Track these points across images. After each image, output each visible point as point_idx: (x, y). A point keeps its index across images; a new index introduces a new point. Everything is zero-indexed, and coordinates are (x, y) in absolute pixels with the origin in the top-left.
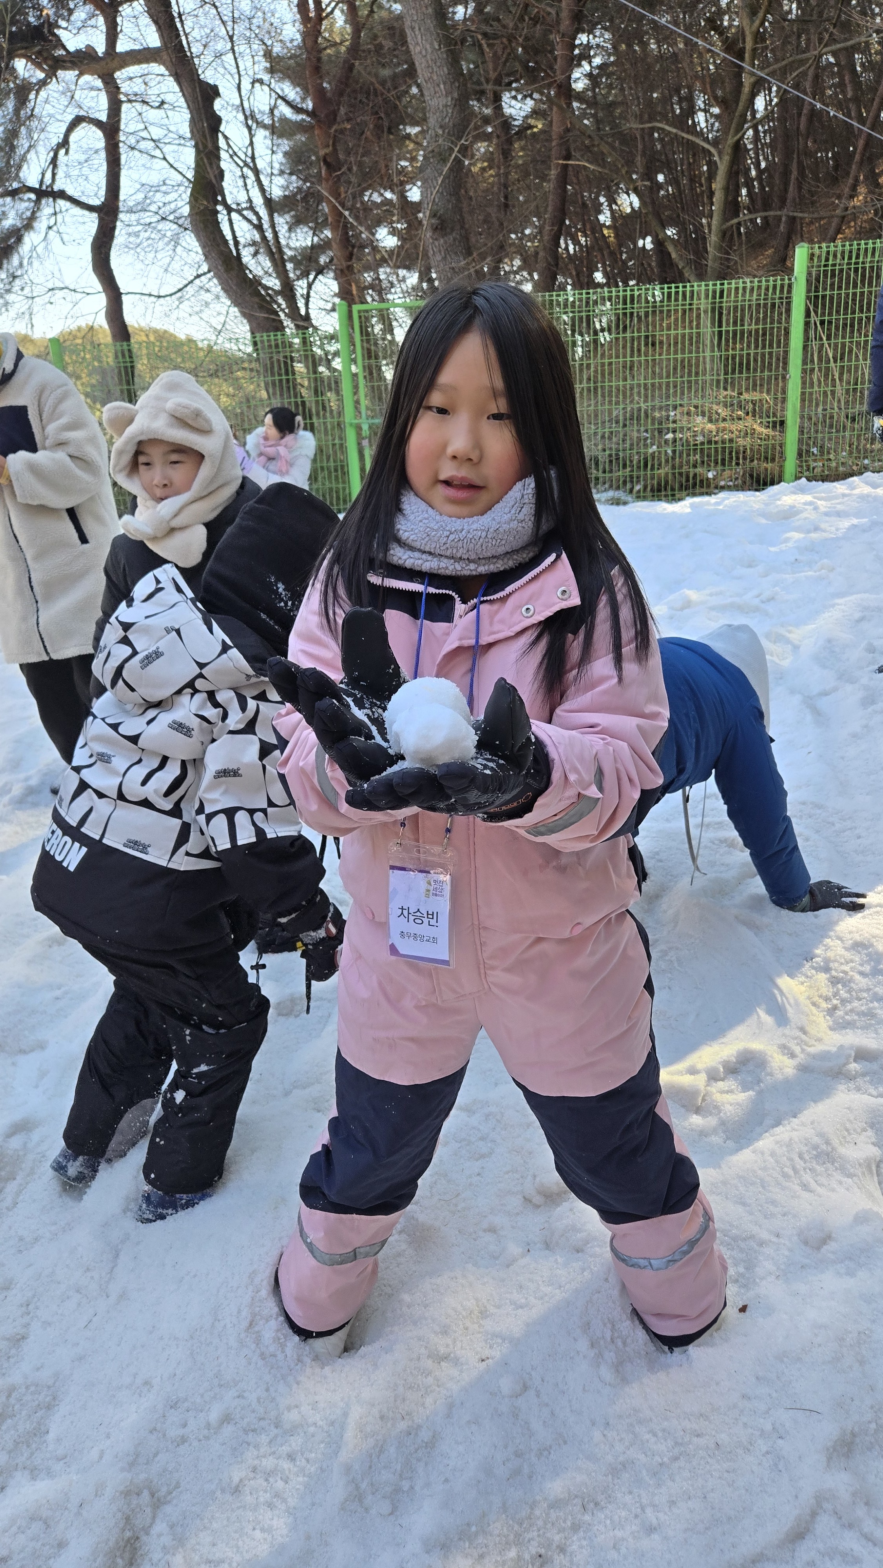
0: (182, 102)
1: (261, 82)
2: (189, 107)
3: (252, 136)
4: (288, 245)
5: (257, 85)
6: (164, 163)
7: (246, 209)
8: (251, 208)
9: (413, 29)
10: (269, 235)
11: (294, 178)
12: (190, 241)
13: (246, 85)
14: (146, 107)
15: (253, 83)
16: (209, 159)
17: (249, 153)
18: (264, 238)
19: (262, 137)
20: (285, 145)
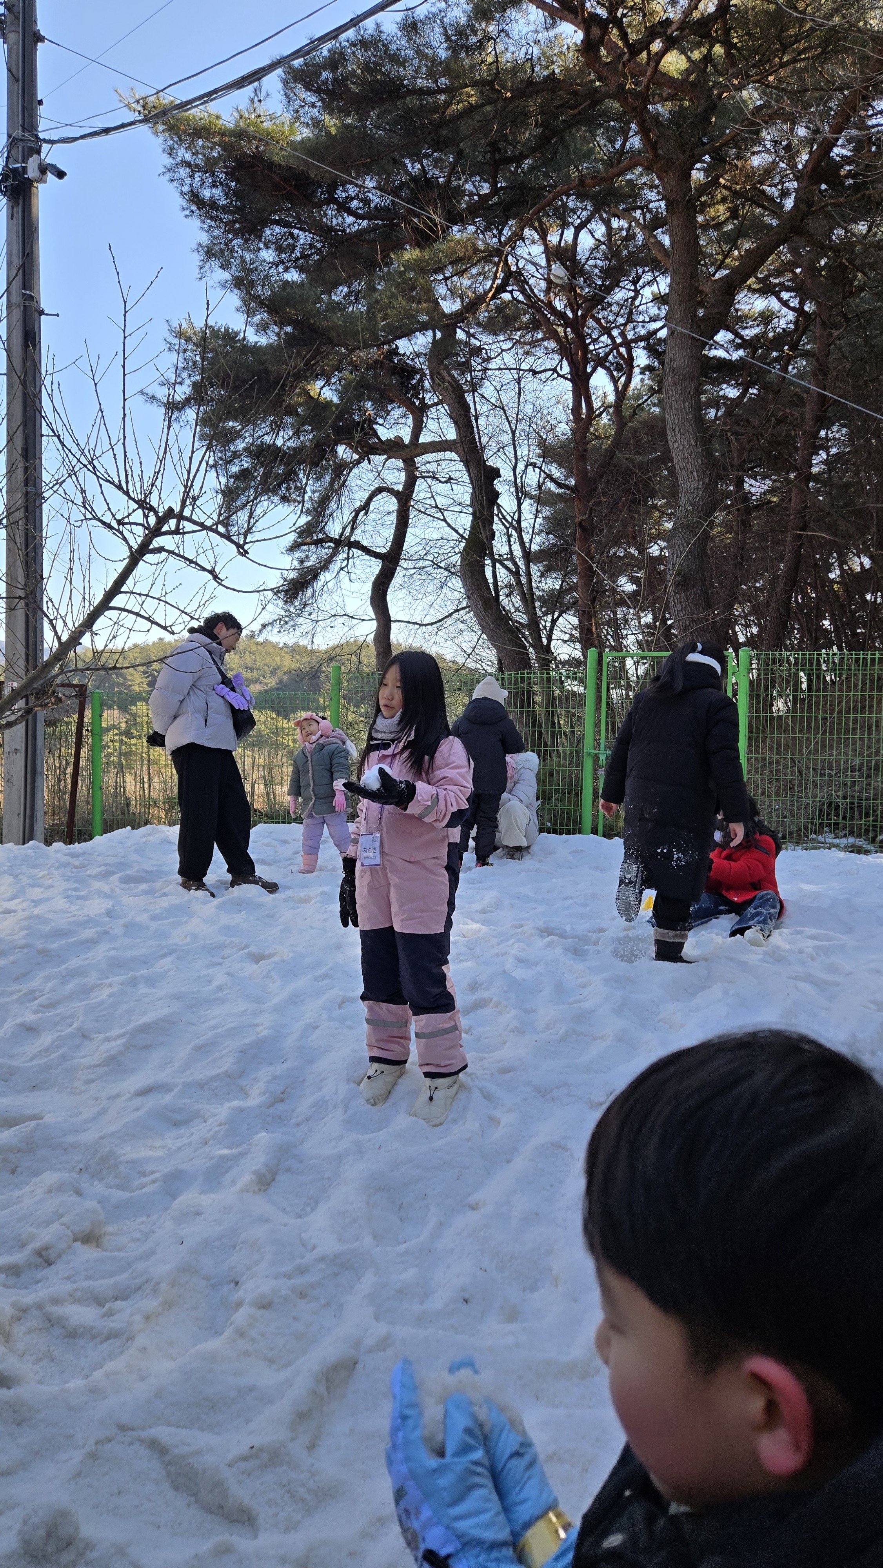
0: (466, 478)
1: (534, 465)
2: (472, 483)
3: (520, 505)
4: (538, 587)
5: (530, 468)
6: (444, 524)
7: (507, 559)
8: (512, 559)
9: (673, 430)
10: (524, 580)
11: (551, 536)
12: (457, 583)
13: (521, 467)
14: (435, 482)
15: (526, 467)
16: (483, 523)
17: (516, 518)
18: (519, 582)
19: (528, 506)
20: (547, 511)
